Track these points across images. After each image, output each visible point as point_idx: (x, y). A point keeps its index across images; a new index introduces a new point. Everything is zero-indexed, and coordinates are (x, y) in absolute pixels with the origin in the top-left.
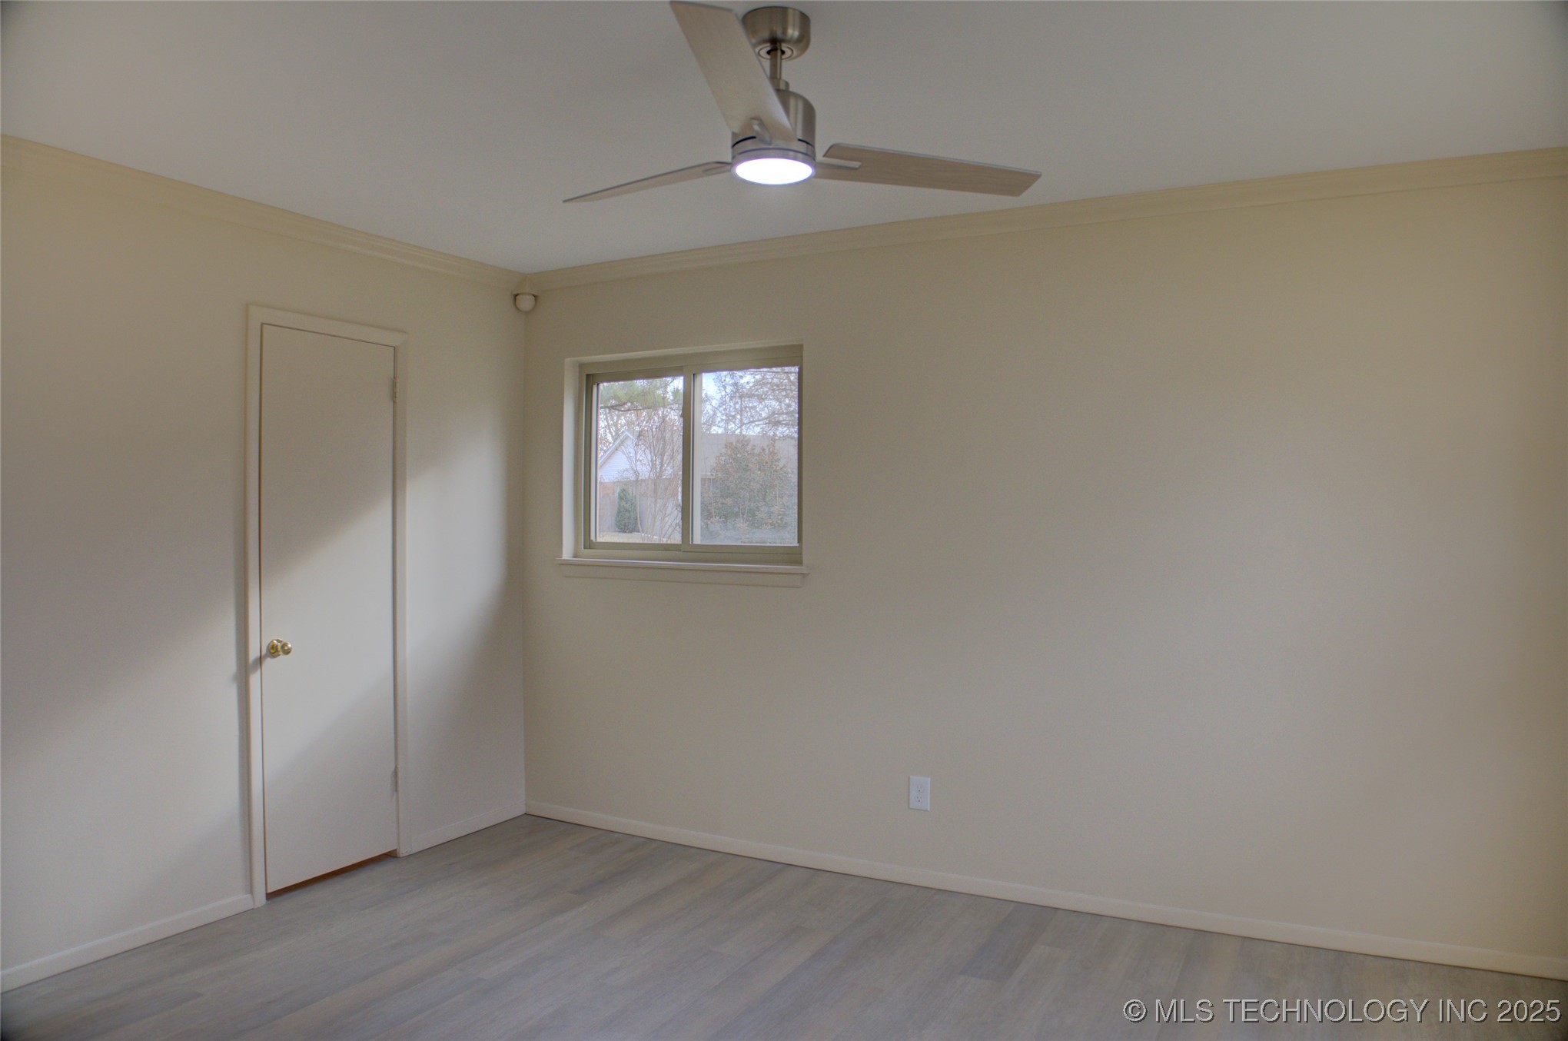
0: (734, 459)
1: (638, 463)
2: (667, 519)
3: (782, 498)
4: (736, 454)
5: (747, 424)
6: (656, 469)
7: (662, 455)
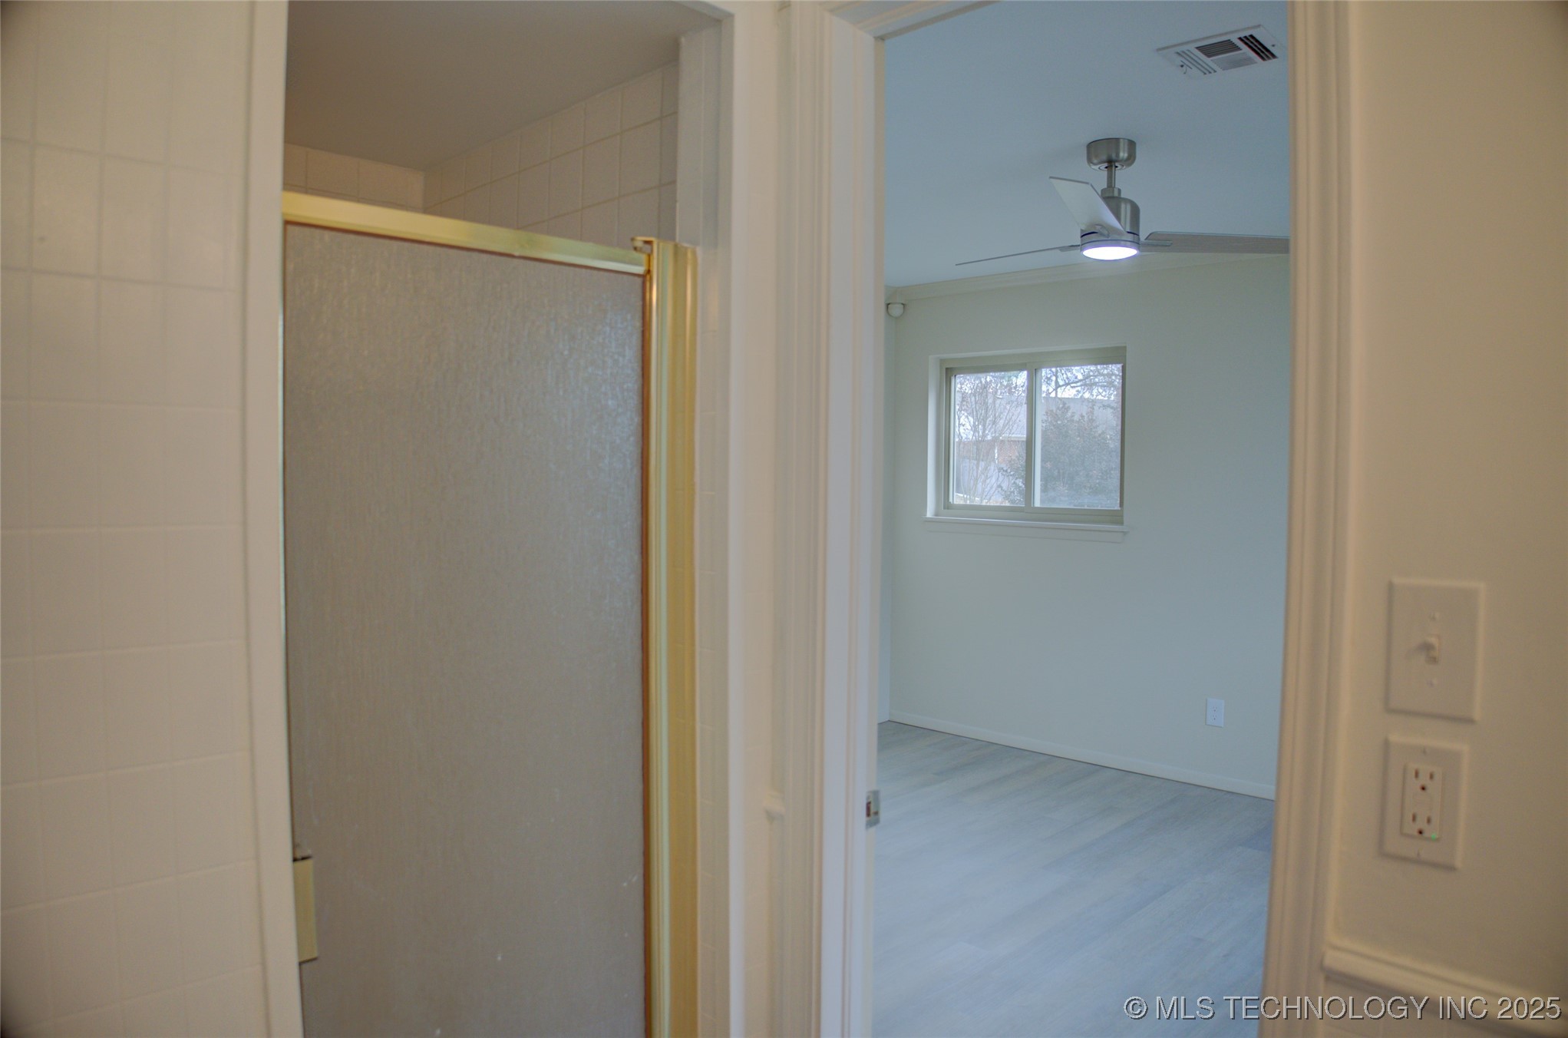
0: (1054, 426)
1: (961, 427)
2: (988, 481)
3: (1100, 463)
4: (1057, 422)
5: (1063, 385)
6: (979, 432)
7: (984, 420)
